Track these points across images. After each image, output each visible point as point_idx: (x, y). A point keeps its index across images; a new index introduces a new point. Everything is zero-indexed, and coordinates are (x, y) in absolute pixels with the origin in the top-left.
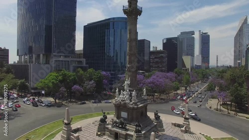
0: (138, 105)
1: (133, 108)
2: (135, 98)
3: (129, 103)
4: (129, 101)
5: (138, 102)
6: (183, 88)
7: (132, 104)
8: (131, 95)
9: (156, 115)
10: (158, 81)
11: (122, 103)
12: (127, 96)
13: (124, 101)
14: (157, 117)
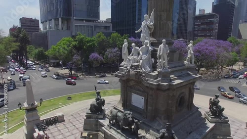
0: (171, 80)
1: (159, 87)
2: (165, 61)
3: (147, 75)
4: (148, 69)
5: (172, 73)
6: (242, 63)
7: (156, 77)
8: (154, 54)
9: (214, 104)
10: (207, 49)
11: (132, 72)
12: (145, 57)
13: (137, 67)
14: (216, 111)
